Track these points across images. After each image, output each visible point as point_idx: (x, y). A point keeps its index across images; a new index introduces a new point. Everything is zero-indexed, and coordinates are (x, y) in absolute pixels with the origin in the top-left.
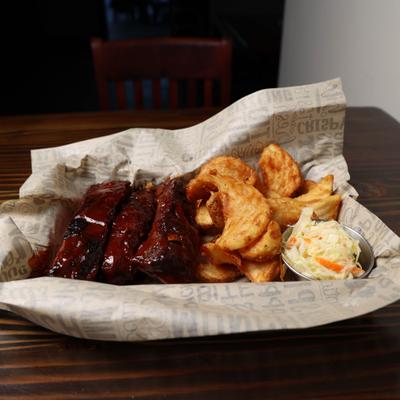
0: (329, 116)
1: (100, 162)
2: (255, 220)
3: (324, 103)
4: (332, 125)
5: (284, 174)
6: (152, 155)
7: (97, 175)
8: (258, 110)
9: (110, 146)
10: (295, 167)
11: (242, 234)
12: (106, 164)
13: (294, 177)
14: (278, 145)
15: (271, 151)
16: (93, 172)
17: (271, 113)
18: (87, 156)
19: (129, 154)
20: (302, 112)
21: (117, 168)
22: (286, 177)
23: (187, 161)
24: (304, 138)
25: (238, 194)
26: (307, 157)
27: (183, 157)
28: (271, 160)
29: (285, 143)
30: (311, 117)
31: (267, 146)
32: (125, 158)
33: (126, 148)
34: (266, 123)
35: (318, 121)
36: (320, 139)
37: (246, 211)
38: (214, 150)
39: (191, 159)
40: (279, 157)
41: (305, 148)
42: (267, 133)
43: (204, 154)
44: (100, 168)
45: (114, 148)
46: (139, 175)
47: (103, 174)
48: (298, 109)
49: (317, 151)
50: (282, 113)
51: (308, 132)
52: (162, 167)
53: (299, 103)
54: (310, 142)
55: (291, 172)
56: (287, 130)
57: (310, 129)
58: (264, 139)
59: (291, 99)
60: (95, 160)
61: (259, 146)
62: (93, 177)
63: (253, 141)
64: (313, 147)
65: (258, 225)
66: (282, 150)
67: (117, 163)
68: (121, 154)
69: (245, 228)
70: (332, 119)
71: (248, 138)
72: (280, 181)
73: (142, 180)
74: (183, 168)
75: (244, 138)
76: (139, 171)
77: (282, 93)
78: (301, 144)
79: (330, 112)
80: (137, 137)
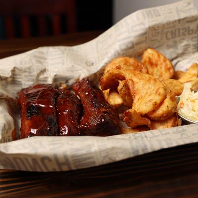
0: (187, 25)
1: (25, 72)
2: (157, 92)
3: (182, 16)
4: (188, 31)
5: (161, 68)
6: (63, 64)
7: (23, 82)
8: (138, 25)
9: (30, 60)
10: (168, 63)
11: (150, 101)
12: (30, 73)
13: (169, 69)
14: (153, 48)
15: (149, 53)
16: (20, 80)
17: (147, 26)
18: (15, 68)
19: (45, 65)
20: (169, 24)
21: (38, 75)
22: (163, 70)
23: (90, 66)
24: (171, 42)
25: (139, 79)
26: (174, 56)
27: (86, 63)
28: (150, 59)
29: (158, 47)
30: (174, 26)
31: (146, 50)
32: (43, 68)
33: (42, 61)
34: (145, 33)
35: (179, 29)
36: (181, 42)
37: (149, 88)
38: (110, 55)
39: (92, 64)
40: (156, 57)
41: (172, 50)
42: (145, 41)
43: (103, 59)
44: (25, 76)
45: (34, 61)
46: (56, 79)
47: (28, 81)
48: (165, 21)
49: (180, 51)
50: (155, 25)
51: (173, 38)
52: (72, 71)
53: (165, 17)
54: (175, 45)
55: (166, 66)
56: (158, 38)
57: (174, 36)
58: (143, 45)
59: (159, 15)
60: (21, 70)
61: (140, 51)
62: (20, 84)
63: (136, 47)
64: (177, 49)
65: (159, 94)
66: (157, 52)
67: (38, 72)
68: (40, 65)
69: (151, 98)
70: (189, 27)
71: (133, 45)
72: (159, 73)
73: (58, 83)
74: (88, 71)
75: (130, 45)
76: (56, 75)
77: (153, 12)
78: (169, 47)
79: (188, 22)
80: (47, 52)
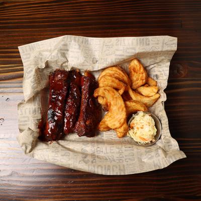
0: (167, 52)
5: (139, 75)
6: (78, 59)
8: (131, 48)
9: (57, 54)
12: (57, 63)
13: (143, 80)
15: (134, 63)
17: (137, 52)
18: (47, 61)
21: (62, 65)
23: (94, 63)
32: (65, 60)
33: (65, 52)
35: (161, 53)
36: (161, 57)
38: (107, 63)
39: (97, 61)
40: (138, 68)
44: (54, 64)
47: (56, 66)
49: (157, 61)
51: (155, 55)
52: (83, 66)
53: (152, 47)
54: (156, 58)
55: (142, 77)
59: (149, 44)
60: (51, 62)
67: (62, 63)
77: (145, 40)
78: (151, 58)
80: (70, 44)
